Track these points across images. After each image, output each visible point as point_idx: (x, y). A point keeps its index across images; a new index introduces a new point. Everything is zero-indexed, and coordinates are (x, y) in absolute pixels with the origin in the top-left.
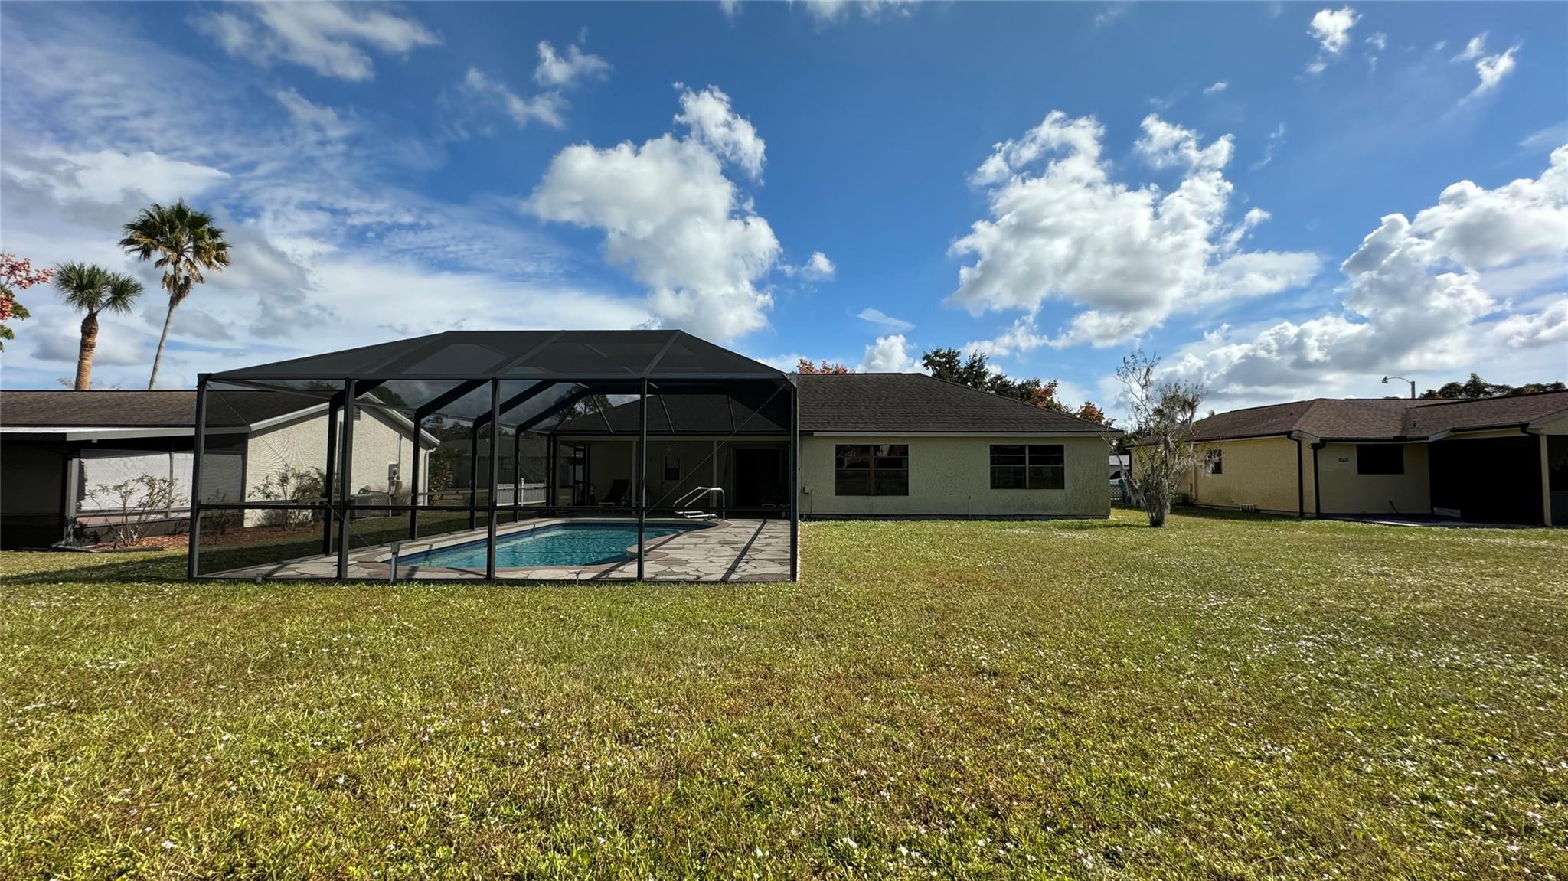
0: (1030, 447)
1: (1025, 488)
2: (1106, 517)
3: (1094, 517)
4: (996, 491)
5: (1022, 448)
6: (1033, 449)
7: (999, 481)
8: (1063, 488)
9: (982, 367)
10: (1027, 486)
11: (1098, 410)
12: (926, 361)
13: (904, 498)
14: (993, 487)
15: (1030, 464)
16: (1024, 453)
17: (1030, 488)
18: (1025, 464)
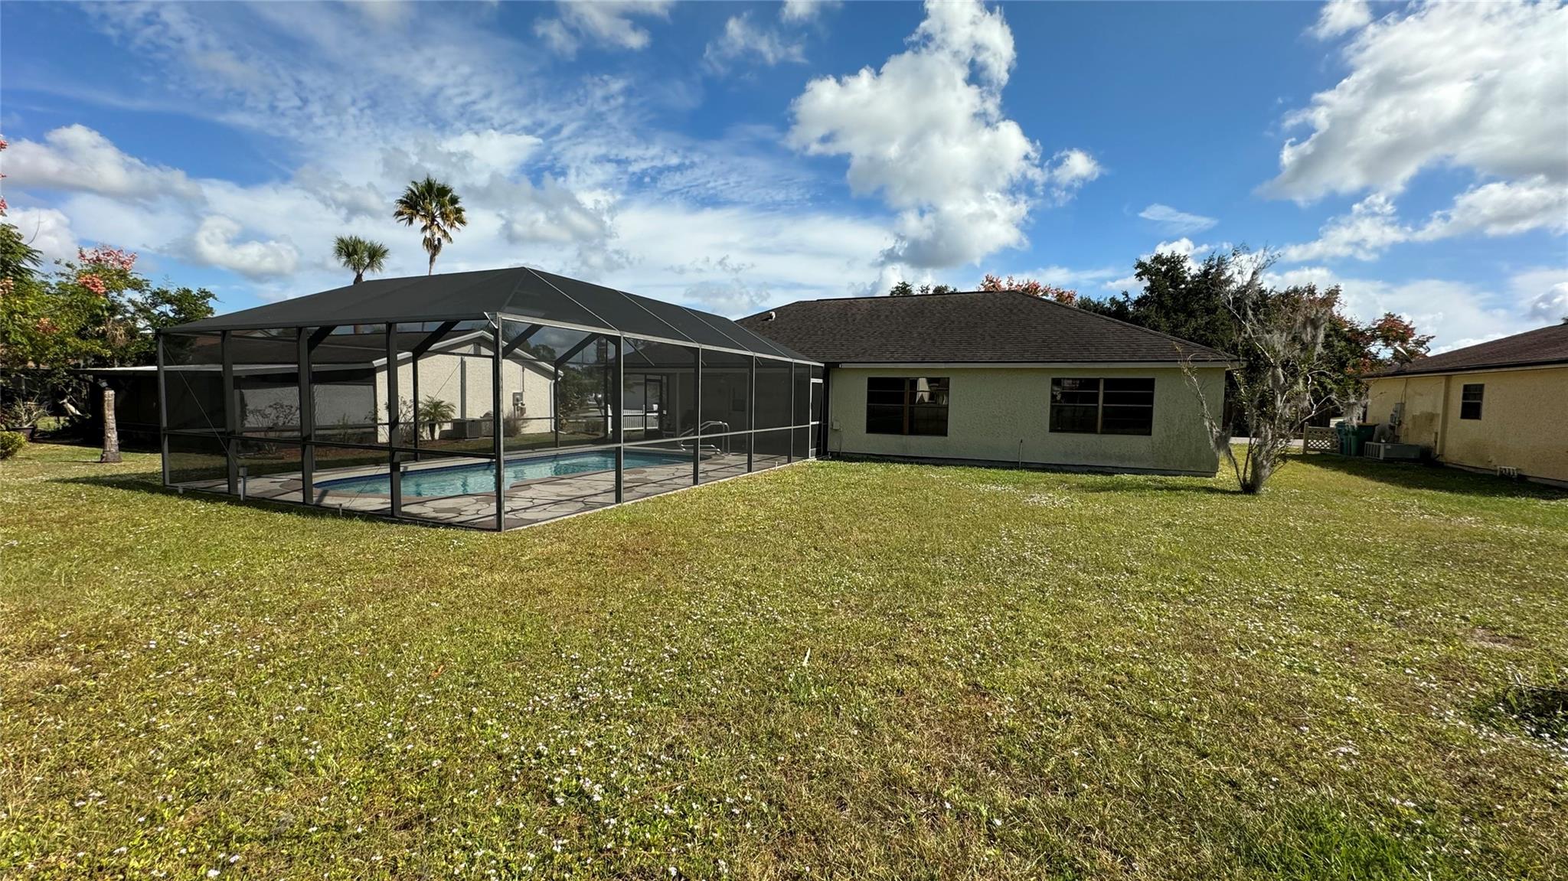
0: (1106, 380)
1: (1095, 432)
2: (1212, 472)
3: (1189, 473)
4: (1056, 436)
5: (1097, 381)
6: (1110, 383)
7: (1061, 422)
8: (1150, 434)
9: (1220, 273)
10: (1099, 430)
11: (1406, 323)
12: (1139, 270)
13: (943, 438)
14: (1051, 431)
15: (1104, 402)
16: (1098, 389)
17: (1103, 433)
18: (1097, 402)
